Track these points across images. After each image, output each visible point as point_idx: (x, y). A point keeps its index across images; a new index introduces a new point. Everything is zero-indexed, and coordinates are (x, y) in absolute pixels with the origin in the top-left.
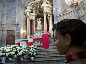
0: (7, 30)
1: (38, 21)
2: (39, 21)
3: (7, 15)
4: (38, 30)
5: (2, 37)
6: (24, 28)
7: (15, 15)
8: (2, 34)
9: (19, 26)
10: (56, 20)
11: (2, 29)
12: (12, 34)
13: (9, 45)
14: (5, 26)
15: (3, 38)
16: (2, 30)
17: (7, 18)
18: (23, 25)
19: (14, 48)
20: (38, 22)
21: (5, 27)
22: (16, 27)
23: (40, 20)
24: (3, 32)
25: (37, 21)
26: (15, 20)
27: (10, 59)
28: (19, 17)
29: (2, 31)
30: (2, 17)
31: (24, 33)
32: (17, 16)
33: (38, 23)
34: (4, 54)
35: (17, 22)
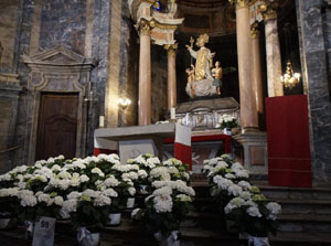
0: (43, 93)
1: (196, 48)
2: (203, 48)
3: (44, 18)
4: (197, 98)
5: (18, 124)
6: (121, 82)
7: (83, 19)
8: (18, 109)
9: (99, 73)
10: (319, 32)
11: (21, 84)
12: (62, 112)
13: (61, 157)
14: (35, 70)
15: (21, 127)
16: (21, 89)
17: (44, 36)
18: (116, 69)
19: (96, 170)
20: (193, 54)
21: (30, 75)
22: (84, 80)
23: (206, 45)
24: (24, 98)
25: (190, 49)
26: (82, 43)
27: (83, 233)
28: (98, 31)
29: (21, 93)
30: (22, 30)
31: (124, 108)
32: (90, 25)
33: (195, 61)
34: (43, 196)
35: (89, 53)
